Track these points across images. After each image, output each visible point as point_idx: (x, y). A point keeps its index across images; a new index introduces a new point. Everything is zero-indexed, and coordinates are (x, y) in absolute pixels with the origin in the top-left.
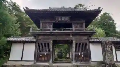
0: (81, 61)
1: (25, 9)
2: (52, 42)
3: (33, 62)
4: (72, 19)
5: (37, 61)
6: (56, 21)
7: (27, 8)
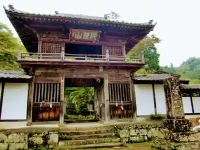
0: (120, 116)
1: (8, 9)
2: (63, 81)
3: (26, 122)
4: (102, 37)
5: (34, 120)
6: (71, 40)
7: (11, 7)
